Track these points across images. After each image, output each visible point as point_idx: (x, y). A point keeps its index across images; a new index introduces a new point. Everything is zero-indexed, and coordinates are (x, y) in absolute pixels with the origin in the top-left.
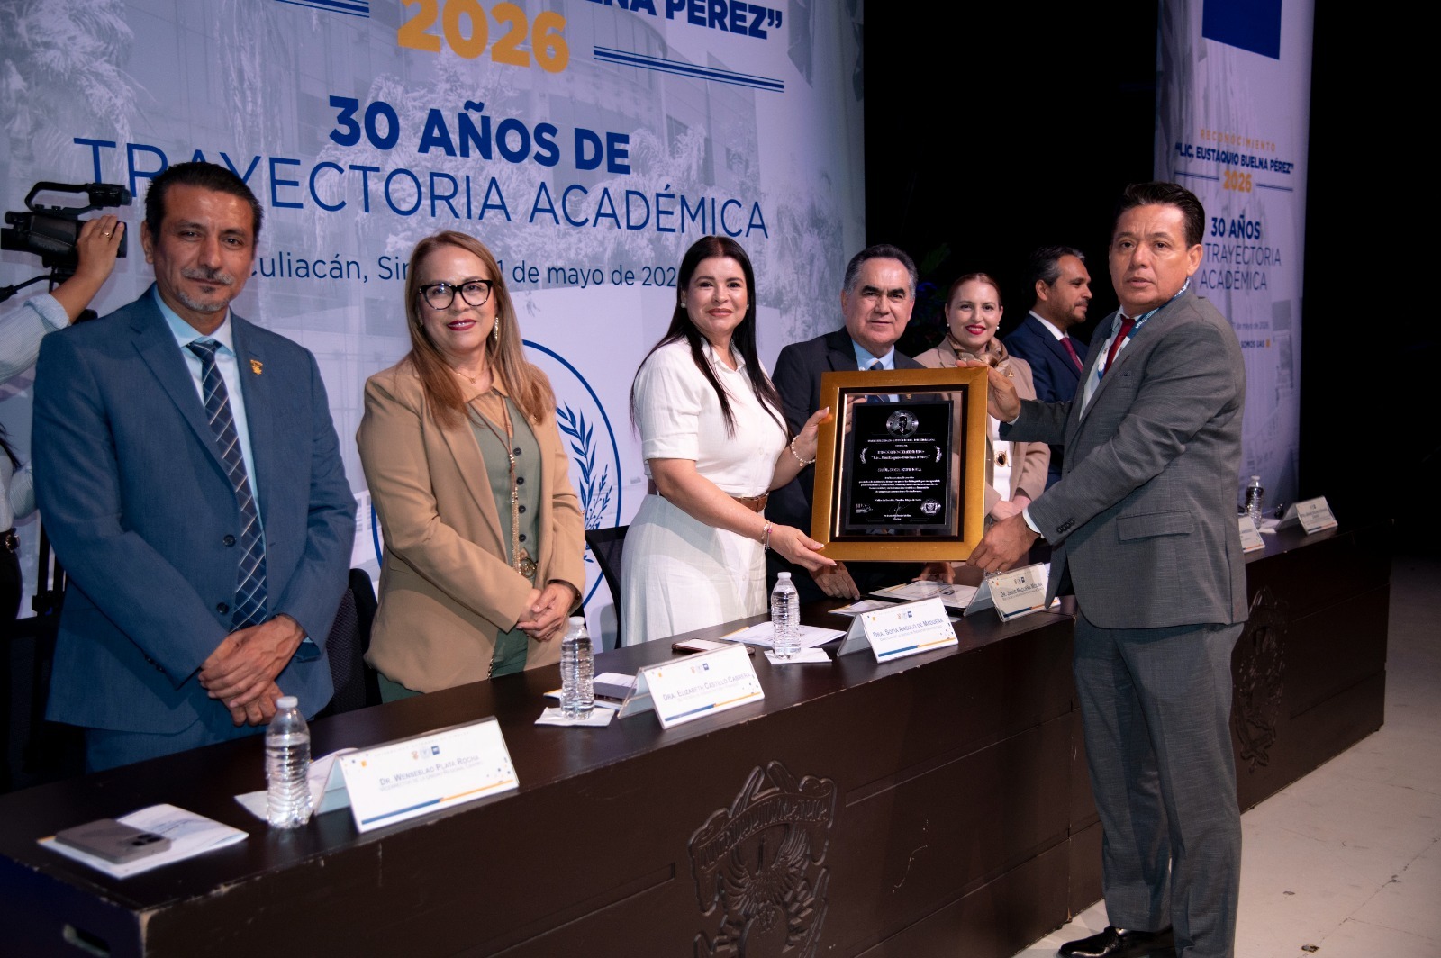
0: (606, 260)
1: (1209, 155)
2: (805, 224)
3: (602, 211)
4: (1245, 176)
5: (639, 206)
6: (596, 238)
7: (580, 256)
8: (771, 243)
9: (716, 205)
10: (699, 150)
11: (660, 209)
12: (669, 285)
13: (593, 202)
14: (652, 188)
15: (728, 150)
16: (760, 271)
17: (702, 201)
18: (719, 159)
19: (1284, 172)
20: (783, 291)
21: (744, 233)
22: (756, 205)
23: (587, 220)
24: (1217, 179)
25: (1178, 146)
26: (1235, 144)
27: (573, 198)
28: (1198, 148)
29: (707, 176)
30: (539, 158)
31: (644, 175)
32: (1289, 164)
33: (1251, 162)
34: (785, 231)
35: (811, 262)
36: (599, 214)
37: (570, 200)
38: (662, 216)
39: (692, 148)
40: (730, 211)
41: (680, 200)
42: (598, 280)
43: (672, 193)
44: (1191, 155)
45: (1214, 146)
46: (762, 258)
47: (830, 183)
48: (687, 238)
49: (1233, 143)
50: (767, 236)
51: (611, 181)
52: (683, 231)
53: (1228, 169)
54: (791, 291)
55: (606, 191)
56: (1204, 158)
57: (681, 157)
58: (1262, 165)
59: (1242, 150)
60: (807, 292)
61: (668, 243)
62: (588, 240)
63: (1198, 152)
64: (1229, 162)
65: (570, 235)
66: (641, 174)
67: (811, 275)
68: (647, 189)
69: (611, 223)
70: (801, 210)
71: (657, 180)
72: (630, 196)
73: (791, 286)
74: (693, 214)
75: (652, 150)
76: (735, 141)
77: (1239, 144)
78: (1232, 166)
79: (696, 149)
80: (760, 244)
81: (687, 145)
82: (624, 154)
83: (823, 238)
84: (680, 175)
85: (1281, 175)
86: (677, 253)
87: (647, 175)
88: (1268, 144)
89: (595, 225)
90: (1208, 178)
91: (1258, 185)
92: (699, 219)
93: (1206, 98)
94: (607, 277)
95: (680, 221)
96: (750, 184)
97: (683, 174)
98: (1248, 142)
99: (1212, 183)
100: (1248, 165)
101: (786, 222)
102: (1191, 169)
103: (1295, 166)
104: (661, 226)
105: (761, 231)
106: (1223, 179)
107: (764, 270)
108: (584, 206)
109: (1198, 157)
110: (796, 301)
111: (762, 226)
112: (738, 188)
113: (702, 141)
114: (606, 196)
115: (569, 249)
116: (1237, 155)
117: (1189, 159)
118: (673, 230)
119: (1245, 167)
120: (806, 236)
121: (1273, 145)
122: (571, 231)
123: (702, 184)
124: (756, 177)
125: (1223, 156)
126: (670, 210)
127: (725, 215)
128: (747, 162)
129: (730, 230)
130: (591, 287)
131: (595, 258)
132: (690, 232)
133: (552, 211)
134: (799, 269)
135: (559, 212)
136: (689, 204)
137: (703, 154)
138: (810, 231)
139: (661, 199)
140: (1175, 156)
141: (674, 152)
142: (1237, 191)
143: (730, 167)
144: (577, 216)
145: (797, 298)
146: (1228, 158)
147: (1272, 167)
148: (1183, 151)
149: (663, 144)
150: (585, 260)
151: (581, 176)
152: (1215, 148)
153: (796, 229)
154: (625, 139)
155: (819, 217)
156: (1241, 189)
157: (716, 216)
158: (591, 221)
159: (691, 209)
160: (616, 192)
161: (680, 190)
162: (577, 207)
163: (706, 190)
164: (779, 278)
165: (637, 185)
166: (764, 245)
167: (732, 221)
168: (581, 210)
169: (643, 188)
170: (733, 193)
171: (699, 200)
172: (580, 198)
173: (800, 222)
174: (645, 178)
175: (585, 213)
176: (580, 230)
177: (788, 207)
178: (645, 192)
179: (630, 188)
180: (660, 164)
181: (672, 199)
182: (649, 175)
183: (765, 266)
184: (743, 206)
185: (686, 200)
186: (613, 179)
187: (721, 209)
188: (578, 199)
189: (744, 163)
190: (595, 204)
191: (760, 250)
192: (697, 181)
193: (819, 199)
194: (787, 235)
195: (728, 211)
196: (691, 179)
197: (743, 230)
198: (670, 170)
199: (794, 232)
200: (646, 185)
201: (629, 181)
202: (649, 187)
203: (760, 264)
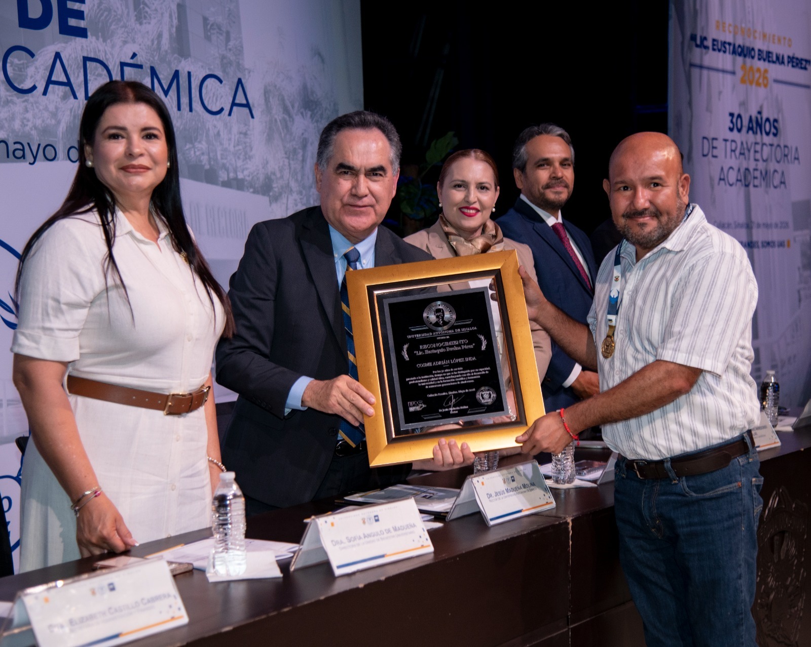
0: (60, 134)
1: (725, 48)
2: (296, 105)
3: (54, 78)
5: (100, 75)
6: (46, 109)
7: (27, 128)
8: (257, 125)
9: (192, 79)
10: (171, 17)
13: (42, 67)
14: (116, 56)
15: (205, 19)
16: (246, 153)
17: (176, 74)
18: (195, 28)
19: (802, 68)
20: (273, 177)
21: (226, 111)
22: (240, 81)
23: (34, 88)
24: (734, 73)
26: (752, 38)
27: (16, 61)
29: (181, 45)
31: (104, 41)
32: (806, 61)
34: (274, 112)
36: (49, 82)
37: (12, 63)
39: (162, 14)
40: (209, 87)
41: (149, 71)
42: (51, 156)
43: (139, 63)
45: (729, 39)
46: (248, 140)
47: (323, 61)
49: (749, 37)
50: (253, 117)
51: (63, 45)
53: (745, 62)
54: (282, 177)
55: (58, 56)
58: (779, 60)
59: (759, 45)
60: (299, 178)
62: (36, 110)
64: (745, 56)
65: (14, 103)
66: (101, 40)
67: (304, 161)
68: (109, 56)
69: (65, 93)
70: (291, 89)
71: (121, 47)
72: (88, 64)
73: (281, 171)
74: (166, 88)
75: (113, 13)
76: (213, 10)
77: (755, 38)
79: (167, 15)
80: (246, 125)
81: (156, 10)
82: (80, 15)
83: (317, 121)
84: (149, 43)
85: (798, 72)
87: (109, 41)
88: (785, 39)
89: (45, 93)
91: (775, 81)
92: (173, 93)
94: (61, 153)
96: (233, 58)
97: (153, 41)
98: (765, 36)
99: (729, 77)
101: (274, 102)
105: (246, 110)
107: (251, 154)
108: (31, 71)
110: (288, 189)
111: (247, 105)
112: (218, 61)
113: (174, 7)
114: (58, 61)
115: (13, 119)
116: (753, 49)
120: (298, 119)
121: (789, 40)
122: (15, 99)
123: (176, 55)
124: (239, 51)
125: (739, 49)
127: (204, 91)
128: (228, 33)
129: (209, 108)
130: (39, 164)
131: (45, 131)
134: (290, 154)
136: (161, 76)
137: (175, 22)
138: (302, 114)
139: (127, 69)
141: (141, 17)
143: (208, 38)
144: (22, 81)
145: (288, 185)
146: (744, 52)
149: (127, 7)
150: (34, 132)
151: (25, 37)
152: (731, 41)
153: (286, 110)
155: (312, 98)
157: (193, 91)
158: (41, 88)
159: (163, 82)
160: (71, 57)
161: (149, 60)
162: (21, 71)
163: (180, 62)
164: (267, 163)
165: (96, 52)
166: (249, 126)
167: (211, 98)
168: (27, 75)
169: (104, 55)
170: (212, 67)
171: (173, 72)
172: (25, 61)
173: (290, 102)
174: (106, 45)
175: (33, 79)
176: (26, 98)
177: (275, 86)
178: (107, 60)
179: (88, 54)
180: (123, 29)
181: (140, 70)
182: (111, 41)
183: (251, 149)
184: (224, 82)
185: (158, 72)
186: (66, 43)
187: (199, 84)
188: (22, 62)
189: (224, 34)
190: (45, 70)
191: (244, 131)
192: (169, 51)
193: (311, 79)
194: (276, 117)
195: (207, 86)
196: (162, 49)
197: (225, 109)
198: (136, 36)
199: (283, 113)
200: (108, 52)
201: (87, 46)
202: (111, 54)
203: (246, 147)
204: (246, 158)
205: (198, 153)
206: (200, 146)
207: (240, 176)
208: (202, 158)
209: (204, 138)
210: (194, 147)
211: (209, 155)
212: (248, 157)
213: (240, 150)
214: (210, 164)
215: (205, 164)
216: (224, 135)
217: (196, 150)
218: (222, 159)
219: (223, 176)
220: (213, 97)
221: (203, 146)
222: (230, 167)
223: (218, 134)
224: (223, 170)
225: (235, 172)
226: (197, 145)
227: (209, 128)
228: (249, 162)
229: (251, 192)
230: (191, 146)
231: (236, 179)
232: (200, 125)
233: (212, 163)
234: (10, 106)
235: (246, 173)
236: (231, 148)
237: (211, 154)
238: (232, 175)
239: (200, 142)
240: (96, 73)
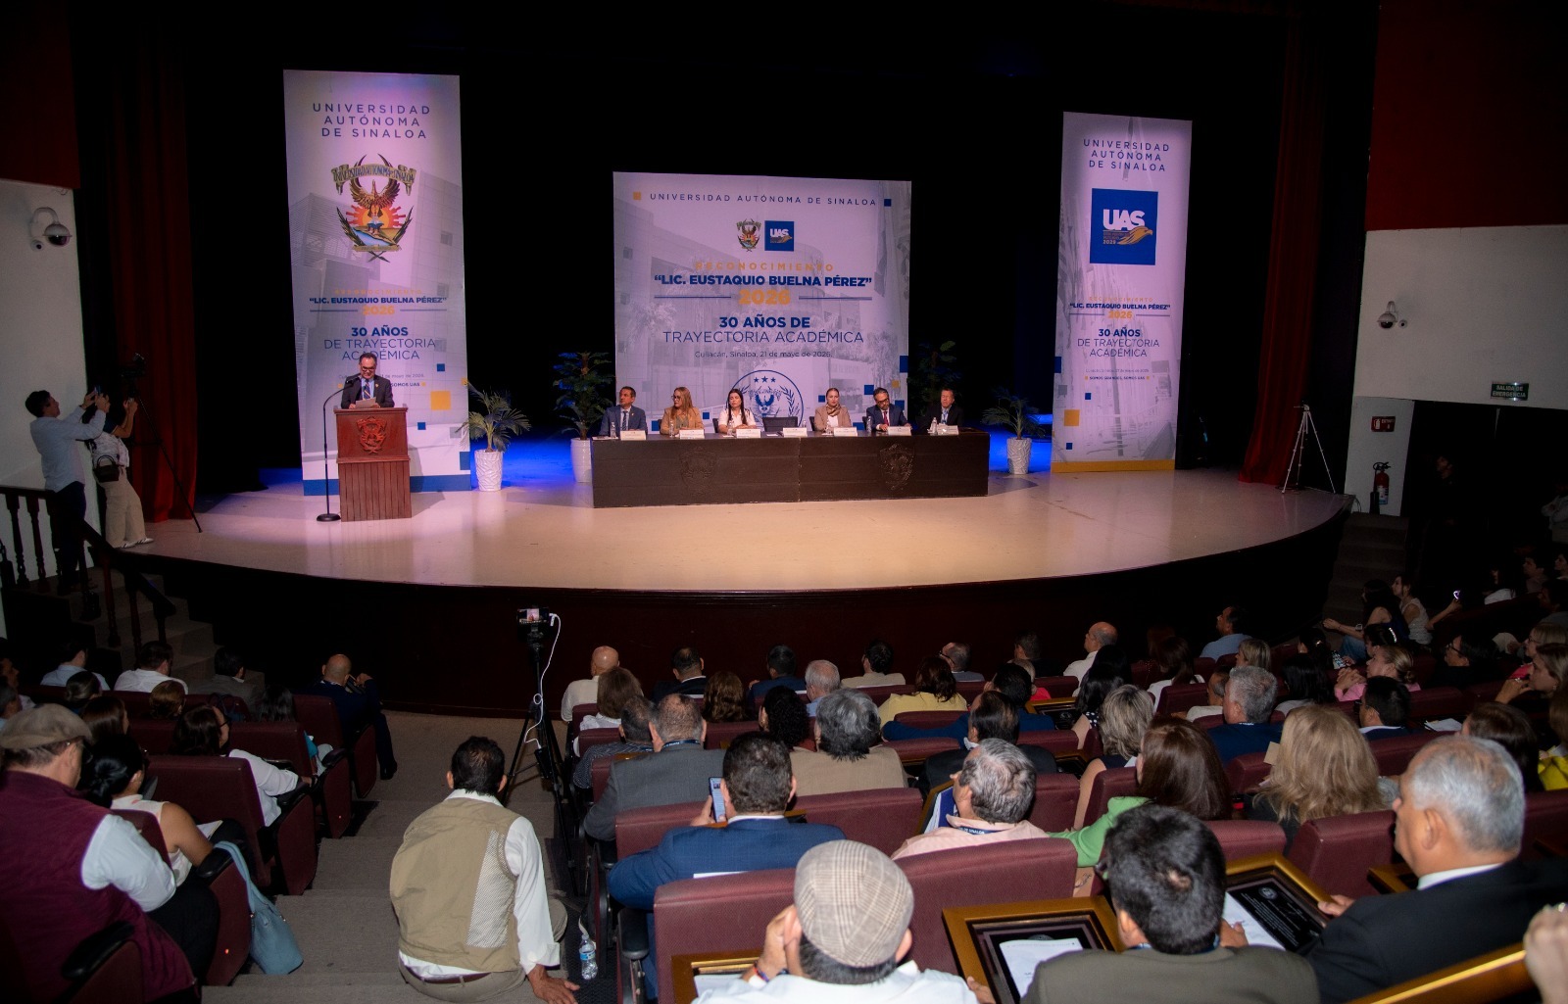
2: (880, 338)
5: (813, 336)
8: (865, 344)
9: (842, 334)
11: (820, 336)
12: (824, 356)
13: (797, 336)
15: (848, 319)
17: (837, 333)
18: (844, 321)
22: (859, 333)
23: (794, 340)
29: (839, 325)
30: (779, 326)
34: (871, 340)
35: (883, 348)
36: (798, 339)
37: (789, 336)
38: (821, 338)
40: (848, 335)
41: (828, 333)
43: (825, 332)
52: (829, 342)
55: (801, 333)
57: (829, 322)
60: (880, 357)
61: (823, 345)
66: (814, 327)
67: (882, 352)
68: (816, 331)
70: (878, 334)
71: (820, 328)
73: (873, 356)
74: (833, 337)
76: (851, 316)
83: (888, 341)
87: (816, 328)
92: (836, 338)
95: (828, 339)
96: (856, 327)
101: (872, 338)
104: (821, 340)
108: (794, 337)
110: (876, 360)
111: (861, 339)
112: (851, 329)
113: (838, 317)
118: (825, 342)
120: (880, 341)
122: (789, 343)
124: (859, 325)
126: (824, 336)
129: (847, 341)
130: (795, 358)
132: (831, 342)
133: (783, 338)
134: (877, 351)
135: (785, 338)
136: (831, 334)
138: (882, 340)
139: (821, 334)
141: (826, 321)
144: (791, 339)
150: (793, 350)
151: (794, 329)
153: (876, 339)
154: (808, 319)
157: (842, 337)
158: (796, 340)
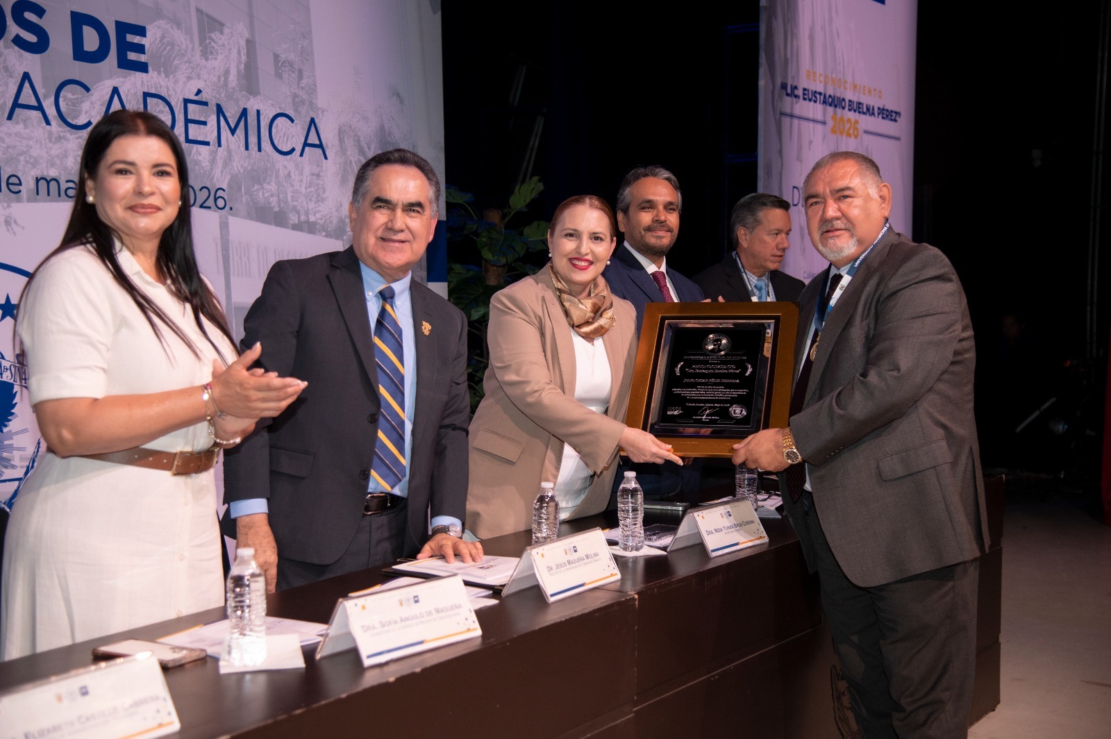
1: (816, 97)
2: (373, 146)
4: (853, 121)
5: (161, 111)
8: (331, 167)
9: (262, 118)
10: (239, 52)
11: (189, 118)
12: (201, 206)
13: (98, 103)
14: (179, 92)
15: (276, 56)
16: (318, 195)
17: (244, 113)
18: (265, 65)
19: (891, 120)
21: (298, 152)
22: (313, 121)
24: (824, 123)
25: (784, 86)
26: (842, 88)
27: (70, 95)
28: (804, 89)
29: (250, 82)
30: (18, 41)
31: (167, 76)
32: (896, 113)
33: (857, 107)
34: (349, 153)
37: (65, 97)
38: (191, 126)
39: (230, 50)
40: (280, 126)
41: (215, 108)
43: (204, 100)
44: (796, 96)
45: (820, 88)
46: (320, 182)
47: (402, 102)
48: (225, 153)
49: (840, 87)
50: (326, 158)
51: (122, 80)
52: (220, 145)
53: (835, 113)
55: (115, 91)
56: (810, 100)
57: (216, 59)
58: (869, 111)
59: (849, 95)
61: (200, 158)
63: (804, 94)
64: (836, 106)
65: (66, 139)
66: (163, 75)
68: (172, 92)
70: (367, 130)
71: (184, 83)
72: (149, 100)
74: (233, 126)
75: (176, 48)
76: (284, 46)
77: (846, 88)
78: (839, 111)
79: (235, 51)
80: (319, 166)
81: (223, 45)
82: (140, 49)
84: (215, 79)
85: (887, 123)
86: (212, 169)
87: (171, 76)
88: (875, 90)
90: (814, 121)
91: (866, 132)
92: (240, 131)
93: (812, 37)
95: (215, 134)
96: (305, 97)
97: (219, 77)
98: (855, 87)
99: (819, 126)
100: (855, 111)
101: (349, 143)
102: (797, 112)
103: (902, 115)
104: (191, 137)
105: (319, 151)
106: (830, 123)
107: (324, 196)
108: (86, 106)
109: (805, 99)
111: (320, 146)
112: (289, 100)
113: (243, 43)
114: (116, 97)
115: (65, 155)
116: (844, 99)
117: (795, 99)
118: (207, 144)
119: (852, 112)
121: (880, 91)
122: (68, 135)
123: (244, 93)
124: (312, 90)
125: (830, 100)
126: (203, 119)
127: (274, 130)
128: (300, 71)
129: (280, 148)
132: (228, 146)
133: (40, 108)
135: (51, 111)
136: (227, 114)
137: (244, 58)
139: (190, 106)
140: (781, 98)
141: (206, 53)
142: (844, 136)
143: (279, 75)
144: (76, 117)
146: (834, 102)
147: (879, 114)
148: (789, 91)
149: (192, 41)
151: (81, 70)
152: (822, 91)
153: (362, 152)
154: (141, 31)
155: (390, 140)
156: (849, 135)
157: (262, 130)
159: (230, 120)
160: (130, 93)
161: (215, 97)
162: (75, 106)
163: (249, 99)
164: (341, 205)
165: (157, 88)
166: (322, 167)
167: (282, 138)
168: (81, 110)
169: (166, 90)
170: (283, 106)
171: (241, 111)
172: (80, 96)
173: (366, 143)
174: (169, 81)
175: (88, 114)
176: (80, 134)
177: (351, 126)
178: (169, 96)
179: (148, 90)
180: (188, 64)
181: (205, 107)
182: (174, 76)
183: (324, 192)
184: (295, 122)
185: (224, 110)
186: (125, 77)
187: (268, 123)
188: (76, 96)
189: (297, 72)
190: (101, 105)
191: (317, 172)
192: (237, 88)
193: (389, 120)
194: (351, 158)
195: (277, 126)
196: (230, 86)
197: (296, 149)
198: (202, 73)
199: (359, 155)
200: (170, 88)
201: (147, 82)
202: (174, 90)
203: (318, 189)
204: (318, 201)
205: (266, 195)
206: (269, 187)
207: (312, 219)
208: (271, 199)
209: (274, 179)
210: (262, 188)
211: (279, 197)
212: (320, 200)
213: (312, 192)
214: (279, 206)
215: (274, 207)
216: (295, 176)
217: (265, 191)
218: (292, 201)
219: (294, 219)
220: (284, 136)
221: (272, 187)
222: (301, 209)
223: (289, 175)
224: (294, 213)
225: (307, 214)
226: (266, 186)
227: (279, 169)
228: (321, 204)
229: (323, 236)
230: (259, 187)
231: (307, 222)
232: (269, 166)
233: (282, 205)
234: (62, 143)
235: (318, 215)
236: (303, 190)
237: (281, 196)
238: (303, 218)
239: (269, 183)
240: (158, 110)
